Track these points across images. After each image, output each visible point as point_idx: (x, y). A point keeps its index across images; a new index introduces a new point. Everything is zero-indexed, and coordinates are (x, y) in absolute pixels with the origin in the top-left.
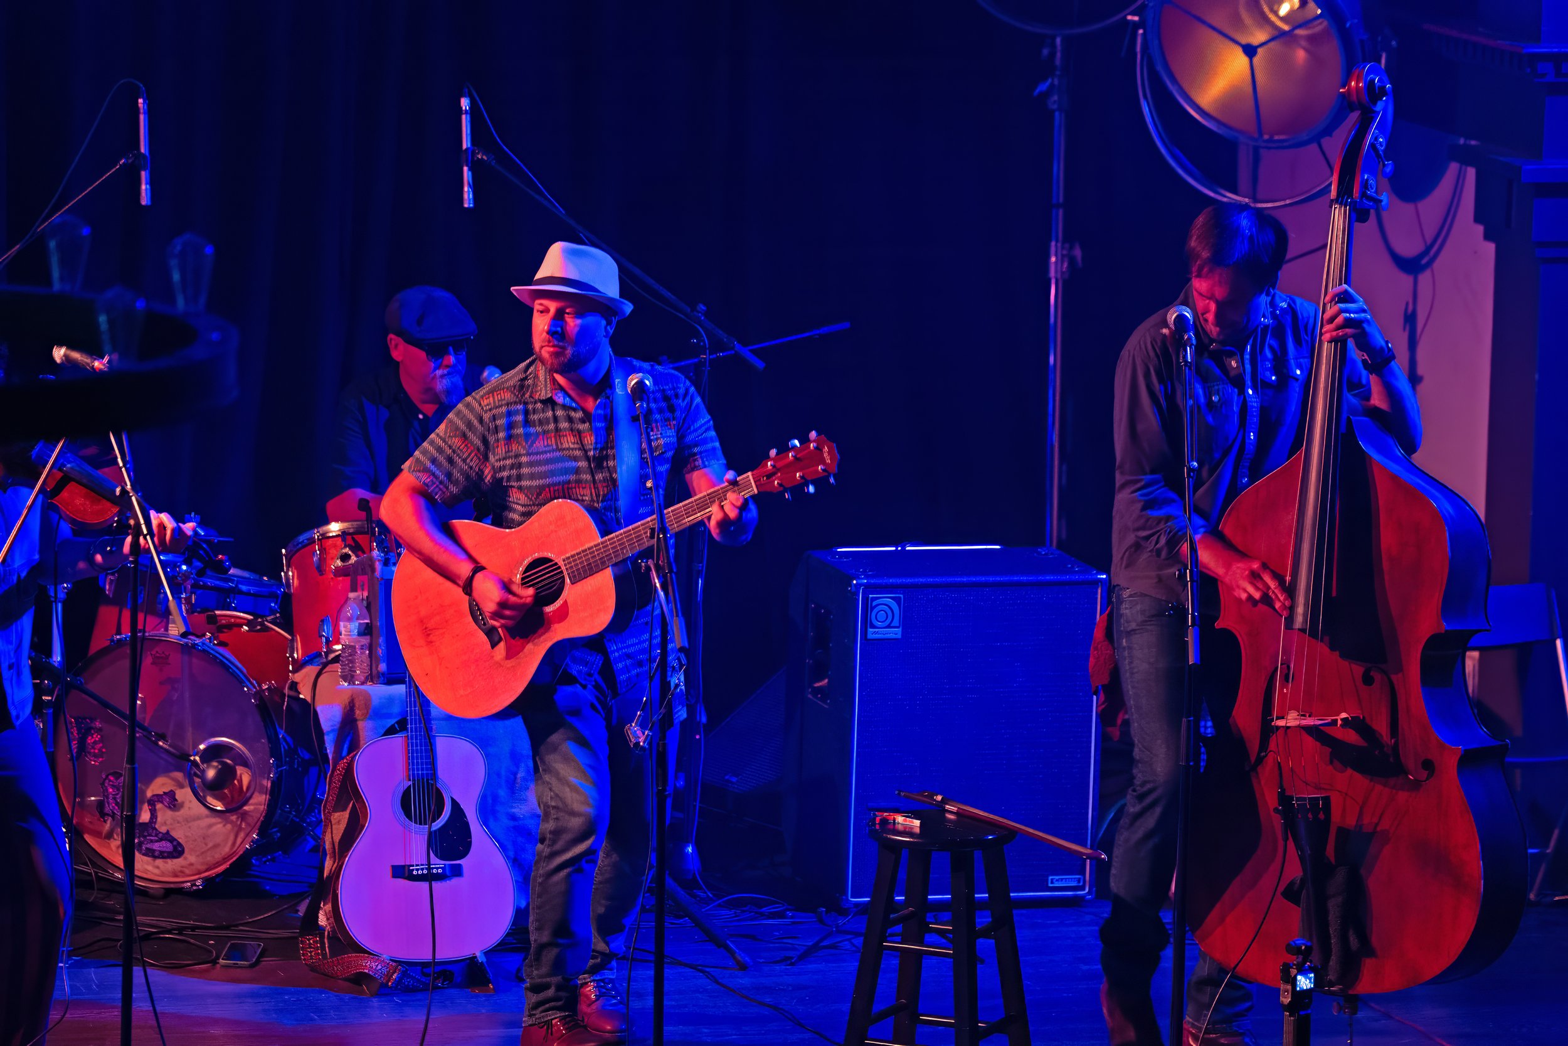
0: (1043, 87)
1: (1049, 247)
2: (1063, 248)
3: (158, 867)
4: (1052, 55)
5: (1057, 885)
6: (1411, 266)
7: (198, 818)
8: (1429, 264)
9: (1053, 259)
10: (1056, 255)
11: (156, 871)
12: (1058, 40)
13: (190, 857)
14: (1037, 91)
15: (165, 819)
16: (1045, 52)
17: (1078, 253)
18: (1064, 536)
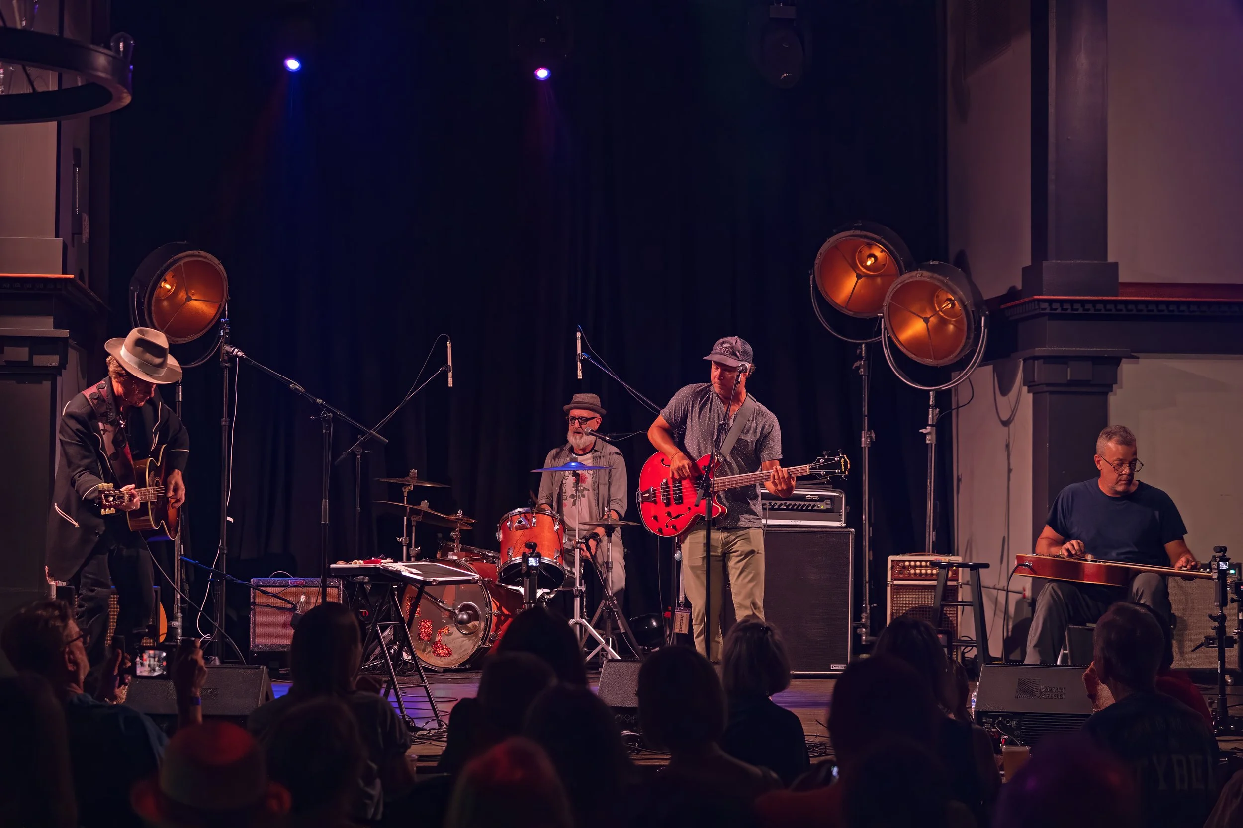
0: (857, 364)
1: (861, 434)
2: (867, 434)
3: (442, 661)
4: (861, 352)
5: (835, 668)
6: (1006, 423)
7: (458, 638)
8: (1013, 419)
9: (863, 439)
10: (864, 438)
11: (442, 663)
12: (863, 346)
13: (455, 656)
14: (854, 366)
15: (445, 640)
16: (858, 351)
17: (873, 435)
18: (871, 559)
